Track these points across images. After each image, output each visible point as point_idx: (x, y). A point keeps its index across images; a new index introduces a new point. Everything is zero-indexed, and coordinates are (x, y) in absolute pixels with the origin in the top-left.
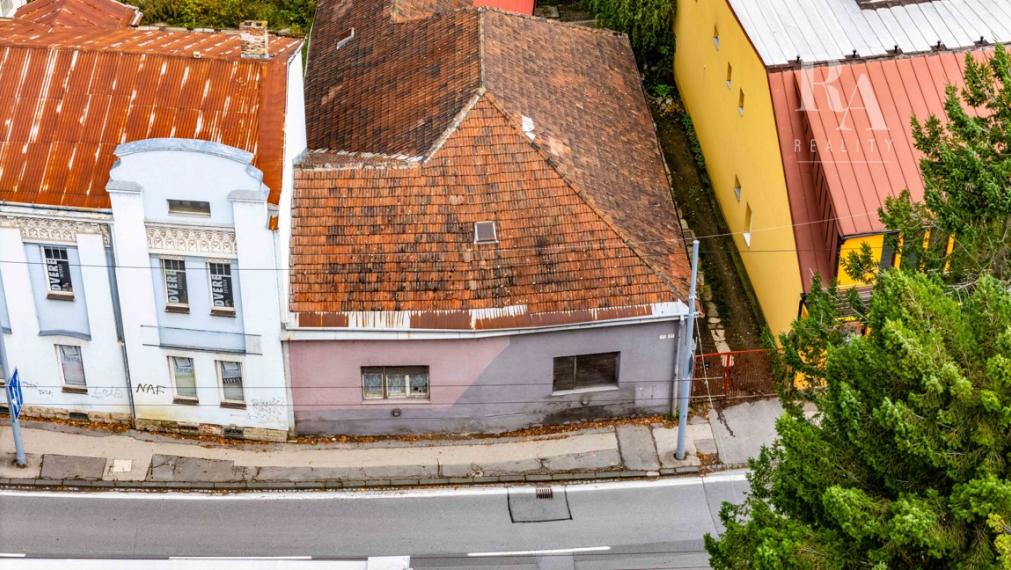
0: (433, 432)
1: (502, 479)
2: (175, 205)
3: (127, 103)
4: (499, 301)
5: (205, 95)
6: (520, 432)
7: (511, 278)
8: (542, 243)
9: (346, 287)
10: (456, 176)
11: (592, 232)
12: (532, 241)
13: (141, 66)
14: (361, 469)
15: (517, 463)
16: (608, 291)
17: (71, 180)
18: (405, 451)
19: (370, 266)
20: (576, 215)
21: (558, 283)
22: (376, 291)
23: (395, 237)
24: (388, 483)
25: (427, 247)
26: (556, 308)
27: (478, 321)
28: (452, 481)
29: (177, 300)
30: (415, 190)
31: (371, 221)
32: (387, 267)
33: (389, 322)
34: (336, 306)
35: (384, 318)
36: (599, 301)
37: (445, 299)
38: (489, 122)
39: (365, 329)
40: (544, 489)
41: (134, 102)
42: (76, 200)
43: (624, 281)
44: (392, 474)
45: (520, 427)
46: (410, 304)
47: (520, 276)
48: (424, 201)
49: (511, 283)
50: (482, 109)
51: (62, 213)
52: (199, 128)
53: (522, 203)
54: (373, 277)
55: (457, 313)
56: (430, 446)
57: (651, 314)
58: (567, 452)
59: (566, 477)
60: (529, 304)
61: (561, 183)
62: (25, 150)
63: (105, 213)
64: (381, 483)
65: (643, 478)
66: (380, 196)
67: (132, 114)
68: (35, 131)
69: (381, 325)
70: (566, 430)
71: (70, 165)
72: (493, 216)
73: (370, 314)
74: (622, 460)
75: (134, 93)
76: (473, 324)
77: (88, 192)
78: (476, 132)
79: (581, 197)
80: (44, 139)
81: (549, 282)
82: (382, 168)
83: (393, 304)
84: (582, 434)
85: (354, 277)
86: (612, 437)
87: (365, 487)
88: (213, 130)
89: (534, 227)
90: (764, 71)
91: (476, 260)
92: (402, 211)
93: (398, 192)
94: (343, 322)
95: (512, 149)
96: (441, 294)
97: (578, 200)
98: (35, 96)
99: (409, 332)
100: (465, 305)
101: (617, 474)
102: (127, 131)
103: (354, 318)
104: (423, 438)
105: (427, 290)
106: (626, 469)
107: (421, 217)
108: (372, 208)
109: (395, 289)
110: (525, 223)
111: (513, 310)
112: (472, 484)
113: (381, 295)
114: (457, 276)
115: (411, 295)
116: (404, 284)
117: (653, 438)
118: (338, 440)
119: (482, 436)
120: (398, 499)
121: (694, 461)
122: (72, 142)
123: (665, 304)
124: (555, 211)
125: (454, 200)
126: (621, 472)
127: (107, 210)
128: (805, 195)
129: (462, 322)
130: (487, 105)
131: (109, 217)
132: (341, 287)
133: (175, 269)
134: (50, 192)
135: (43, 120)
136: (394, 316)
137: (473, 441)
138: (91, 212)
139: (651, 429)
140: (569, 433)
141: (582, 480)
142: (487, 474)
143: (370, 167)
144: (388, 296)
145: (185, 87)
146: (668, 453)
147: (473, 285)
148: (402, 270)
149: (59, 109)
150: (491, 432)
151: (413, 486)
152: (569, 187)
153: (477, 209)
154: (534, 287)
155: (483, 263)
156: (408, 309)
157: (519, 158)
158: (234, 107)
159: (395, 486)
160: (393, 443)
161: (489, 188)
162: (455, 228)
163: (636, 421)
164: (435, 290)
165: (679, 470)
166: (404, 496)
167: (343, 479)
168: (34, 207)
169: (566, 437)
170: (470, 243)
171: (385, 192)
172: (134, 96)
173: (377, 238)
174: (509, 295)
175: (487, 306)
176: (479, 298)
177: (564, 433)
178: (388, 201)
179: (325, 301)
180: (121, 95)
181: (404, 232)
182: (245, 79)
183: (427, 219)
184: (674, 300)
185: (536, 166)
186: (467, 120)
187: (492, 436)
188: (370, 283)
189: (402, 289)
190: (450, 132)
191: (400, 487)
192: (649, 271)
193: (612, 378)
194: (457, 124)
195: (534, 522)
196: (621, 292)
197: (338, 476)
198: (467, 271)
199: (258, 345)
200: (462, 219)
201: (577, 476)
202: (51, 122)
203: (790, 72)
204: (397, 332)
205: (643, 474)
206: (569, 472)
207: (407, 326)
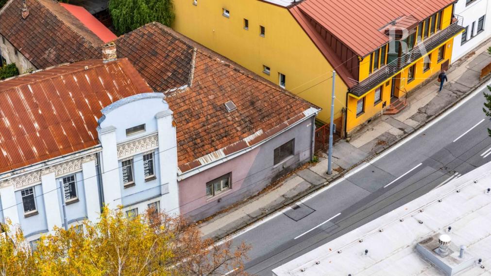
0: (233, 204)
1: (276, 208)
2: (129, 131)
3: (70, 99)
4: (251, 131)
5: (102, 83)
6: (265, 190)
7: (250, 121)
8: (252, 103)
9: (191, 149)
10: (205, 87)
11: (267, 92)
12: (248, 103)
13: (64, 81)
14: (220, 229)
15: (275, 201)
16: (286, 113)
17: (70, 139)
18: (229, 215)
19: (194, 136)
20: (257, 87)
21: (267, 116)
22: (203, 146)
23: (197, 121)
24: (235, 230)
25: (212, 120)
26: (273, 127)
27: (249, 142)
28: (259, 217)
29: (127, 181)
30: (193, 99)
31: (183, 118)
32: (201, 134)
33: (216, 156)
34: (191, 158)
35: (213, 156)
36: (286, 118)
37: (232, 139)
38: (205, 62)
39: (208, 163)
40: (294, 206)
41: (73, 97)
42: (79, 147)
43: (289, 107)
44: (234, 225)
45: (263, 188)
46: (220, 146)
47: (252, 119)
48: (199, 102)
49: (251, 123)
50: (199, 57)
51: (77, 155)
52: (111, 98)
53: (235, 90)
54: (199, 141)
55: (239, 143)
56: (236, 210)
57: (305, 116)
58: (288, 189)
59: (298, 197)
60: (263, 129)
61: (244, 77)
62: (38, 135)
63: (98, 147)
64: (233, 230)
65: (324, 186)
66: (181, 107)
67: (76, 102)
68: (36, 125)
69: (214, 159)
70: (280, 182)
71: (65, 133)
72: (229, 99)
73: (207, 156)
74: (311, 183)
75: (70, 93)
76: (248, 144)
77: (82, 141)
78: (203, 67)
79: (255, 80)
80: (44, 127)
81: (264, 117)
82: (175, 95)
83: (213, 149)
84: (287, 181)
85: (191, 143)
86: (298, 177)
87: (228, 235)
88: (118, 96)
89: (246, 97)
90: (286, 10)
91: (233, 119)
92: (194, 109)
93: (187, 102)
94: (198, 164)
95: (219, 69)
96: (229, 137)
97: (254, 82)
98: (24, 111)
99: (226, 157)
100: (241, 138)
101: (313, 189)
102: (80, 110)
103: (201, 160)
104: (231, 208)
105: (223, 137)
106: (315, 186)
107: (203, 109)
108: (180, 113)
109: (210, 142)
110: (241, 98)
111: (259, 133)
112: (266, 216)
113: (206, 147)
114: (230, 128)
115: (217, 142)
116: (213, 139)
117: (313, 171)
118: (199, 224)
119: (252, 198)
120: (244, 234)
121: (335, 173)
122: (58, 123)
123: (307, 110)
124: (249, 88)
125: (211, 97)
126: (314, 188)
127: (99, 145)
128: (328, 52)
129: (243, 146)
130: (200, 55)
131: (100, 148)
132: (189, 150)
133: (126, 165)
134: (64, 148)
135: (36, 119)
136: (216, 153)
137: (250, 201)
138: (90, 149)
139: (309, 169)
140: (283, 183)
141: (304, 196)
142: (269, 209)
143: (170, 96)
144: (209, 146)
145: (91, 82)
146: (324, 174)
147: (239, 129)
148: (208, 133)
149: (40, 112)
150: (254, 194)
151: (245, 226)
152: (248, 77)
153: (221, 98)
154: (261, 121)
155: (236, 119)
156: (221, 148)
157: (224, 72)
158: (119, 84)
159: (239, 230)
160: (221, 215)
161: (221, 88)
162: (218, 108)
163: (300, 168)
164: (226, 136)
165: (334, 178)
166: (246, 231)
167: (217, 236)
168: (63, 157)
169: (282, 184)
170: (227, 112)
171: (182, 104)
172: (71, 95)
173: (190, 124)
174: (253, 128)
175: (249, 135)
176: (244, 133)
177: (280, 184)
178: (185, 107)
179: (186, 158)
180: (65, 96)
181: (200, 118)
182: (114, 71)
183: (205, 109)
184: (309, 108)
185: (232, 73)
186: (197, 63)
187: (255, 196)
188: (199, 143)
189: (213, 141)
190: (193, 70)
191: (241, 229)
192: (295, 100)
193: (291, 152)
194: (194, 66)
195: (304, 217)
196: (290, 111)
197: (214, 236)
198: (233, 124)
199: (167, 189)
200: (219, 104)
201: (301, 196)
202: (40, 119)
203: (295, 7)
204: (222, 159)
205: (323, 185)
206: (297, 195)
207: (224, 155)
